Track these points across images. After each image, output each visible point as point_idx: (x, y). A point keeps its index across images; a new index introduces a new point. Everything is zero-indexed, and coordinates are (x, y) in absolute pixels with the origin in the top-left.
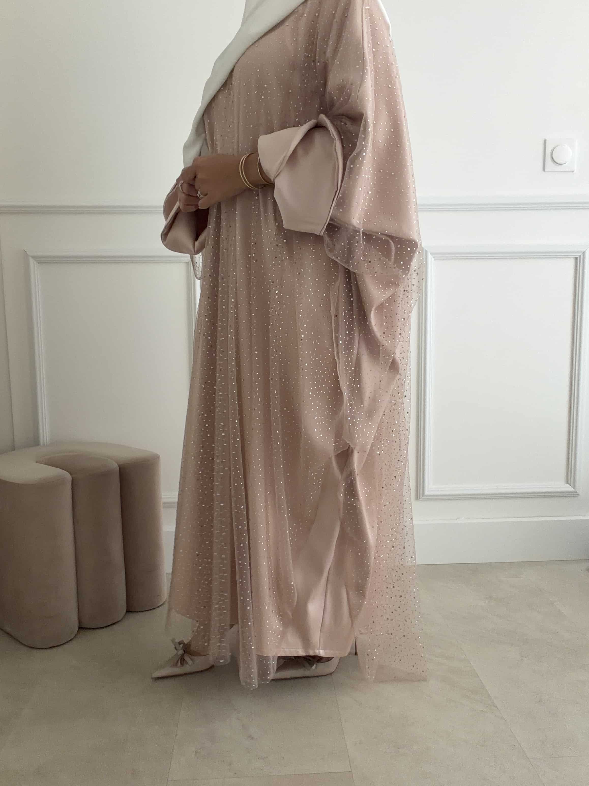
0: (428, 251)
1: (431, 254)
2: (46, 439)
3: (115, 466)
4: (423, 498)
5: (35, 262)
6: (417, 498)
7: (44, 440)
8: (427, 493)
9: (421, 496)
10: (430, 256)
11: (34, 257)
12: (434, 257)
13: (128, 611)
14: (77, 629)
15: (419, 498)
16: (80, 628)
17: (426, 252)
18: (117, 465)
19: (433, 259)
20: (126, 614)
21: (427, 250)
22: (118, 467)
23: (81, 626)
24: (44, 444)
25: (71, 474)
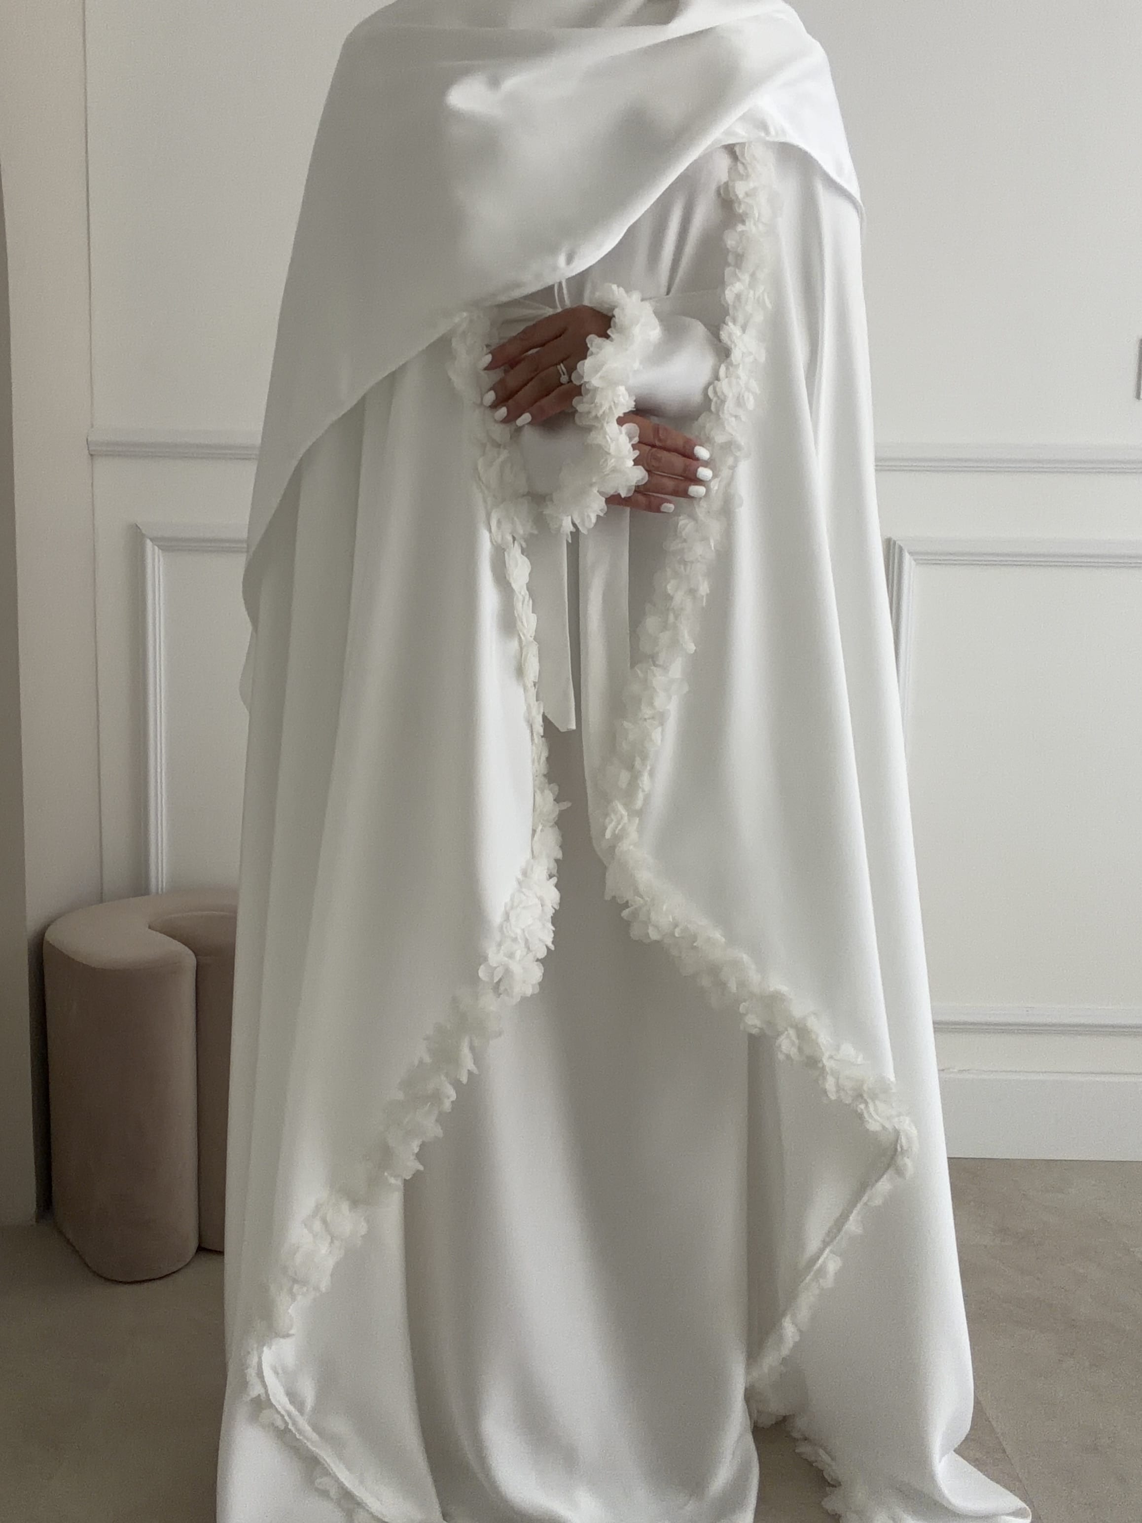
0: (903, 548)
1: (910, 553)
2: (162, 882)
5: (156, 548)
7: (157, 885)
10: (907, 558)
11: (151, 540)
12: (915, 560)
14: (195, 1250)
16: (200, 1249)
17: (901, 550)
19: (913, 562)
21: (902, 545)
23: (203, 1245)
24: (157, 893)
25: (195, 954)
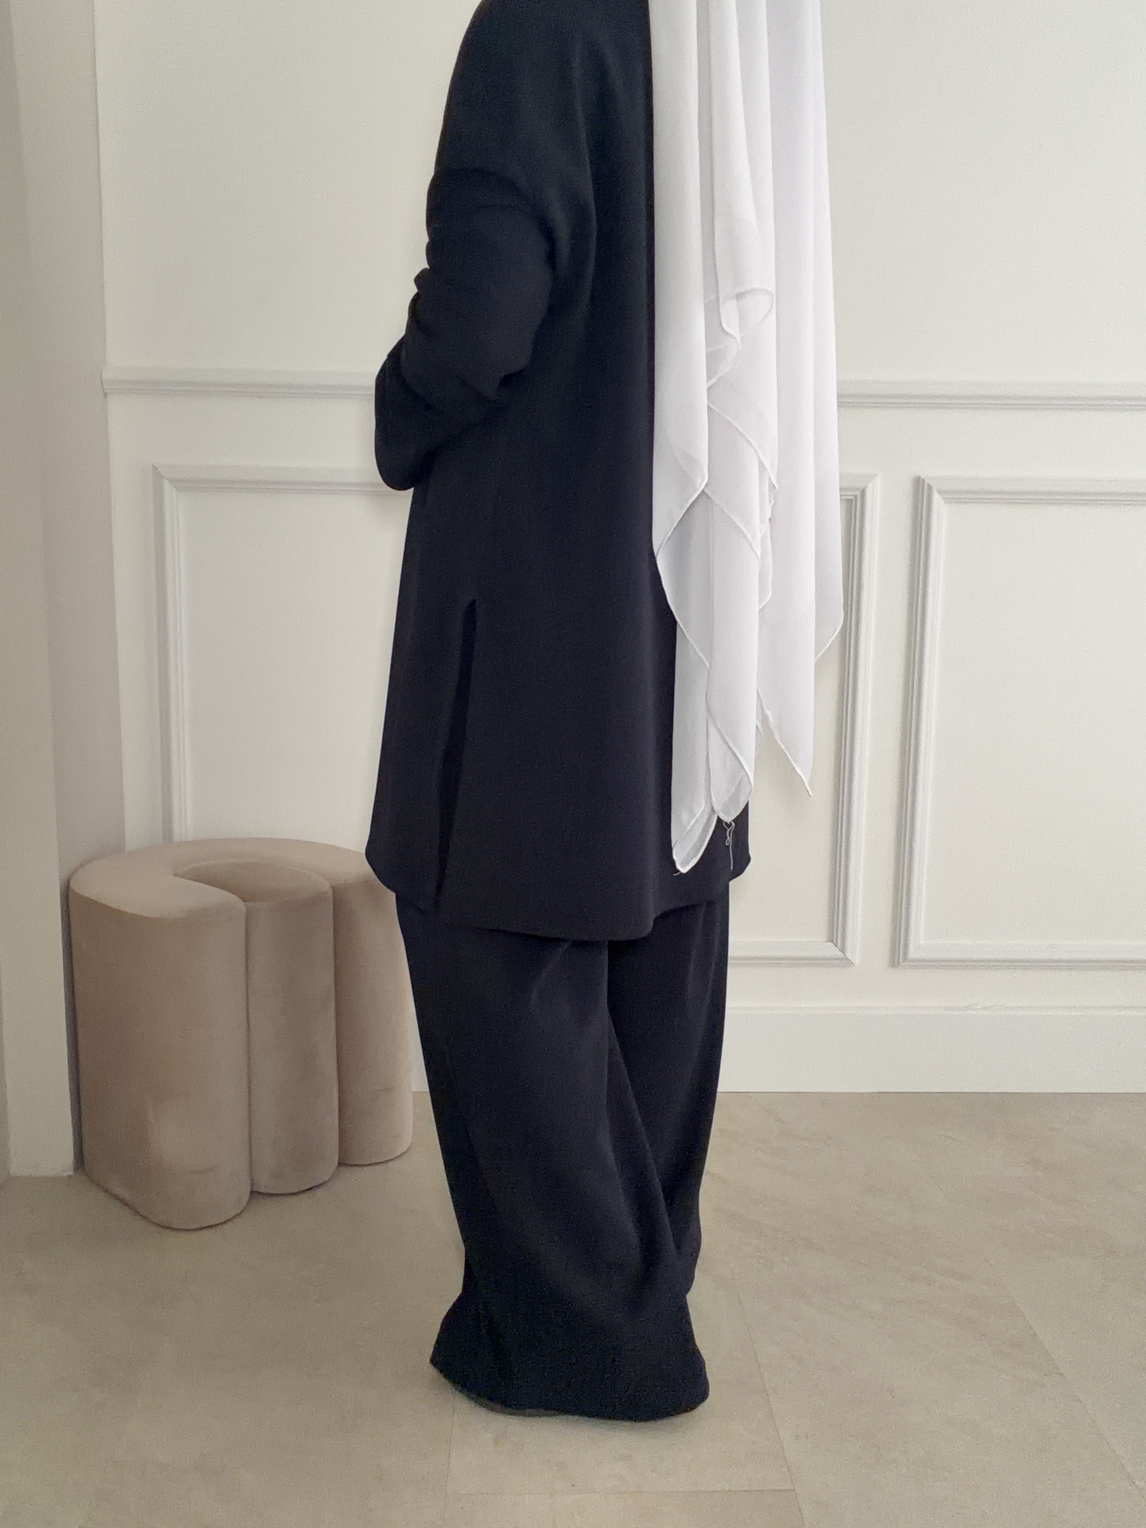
0: (933, 487)
1: (940, 492)
2: (186, 832)
3: (326, 887)
4: (903, 964)
5: (174, 489)
6: (894, 962)
7: (182, 834)
8: (913, 954)
9: (901, 960)
10: (936, 497)
11: (171, 481)
12: (943, 498)
13: (340, 1164)
14: (248, 1195)
15: (896, 965)
16: (253, 1193)
17: (930, 487)
18: (328, 884)
19: (942, 502)
20: (337, 1169)
21: (931, 484)
22: (331, 889)
23: (255, 1189)
24: (182, 841)
25: (244, 901)
